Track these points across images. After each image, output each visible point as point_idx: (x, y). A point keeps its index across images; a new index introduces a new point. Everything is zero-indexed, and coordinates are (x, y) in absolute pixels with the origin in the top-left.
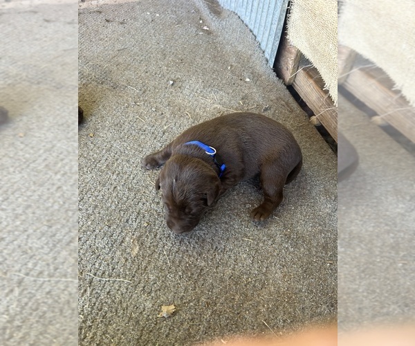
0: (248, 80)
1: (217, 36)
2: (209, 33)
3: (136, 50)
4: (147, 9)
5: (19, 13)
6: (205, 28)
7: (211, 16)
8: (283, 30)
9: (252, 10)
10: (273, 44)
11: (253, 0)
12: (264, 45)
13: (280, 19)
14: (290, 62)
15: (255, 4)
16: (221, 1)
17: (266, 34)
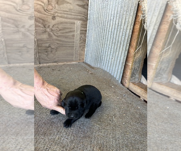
0: (113, 87)
1: (95, 75)
2: (92, 74)
3: (68, 78)
4: (67, 67)
5: (18, 67)
6: (90, 72)
7: (91, 69)
8: (123, 70)
9: (108, 67)
10: (120, 75)
11: (108, 64)
12: (115, 76)
13: (122, 68)
14: (127, 81)
15: (109, 65)
16: (92, 65)
17: (116, 73)
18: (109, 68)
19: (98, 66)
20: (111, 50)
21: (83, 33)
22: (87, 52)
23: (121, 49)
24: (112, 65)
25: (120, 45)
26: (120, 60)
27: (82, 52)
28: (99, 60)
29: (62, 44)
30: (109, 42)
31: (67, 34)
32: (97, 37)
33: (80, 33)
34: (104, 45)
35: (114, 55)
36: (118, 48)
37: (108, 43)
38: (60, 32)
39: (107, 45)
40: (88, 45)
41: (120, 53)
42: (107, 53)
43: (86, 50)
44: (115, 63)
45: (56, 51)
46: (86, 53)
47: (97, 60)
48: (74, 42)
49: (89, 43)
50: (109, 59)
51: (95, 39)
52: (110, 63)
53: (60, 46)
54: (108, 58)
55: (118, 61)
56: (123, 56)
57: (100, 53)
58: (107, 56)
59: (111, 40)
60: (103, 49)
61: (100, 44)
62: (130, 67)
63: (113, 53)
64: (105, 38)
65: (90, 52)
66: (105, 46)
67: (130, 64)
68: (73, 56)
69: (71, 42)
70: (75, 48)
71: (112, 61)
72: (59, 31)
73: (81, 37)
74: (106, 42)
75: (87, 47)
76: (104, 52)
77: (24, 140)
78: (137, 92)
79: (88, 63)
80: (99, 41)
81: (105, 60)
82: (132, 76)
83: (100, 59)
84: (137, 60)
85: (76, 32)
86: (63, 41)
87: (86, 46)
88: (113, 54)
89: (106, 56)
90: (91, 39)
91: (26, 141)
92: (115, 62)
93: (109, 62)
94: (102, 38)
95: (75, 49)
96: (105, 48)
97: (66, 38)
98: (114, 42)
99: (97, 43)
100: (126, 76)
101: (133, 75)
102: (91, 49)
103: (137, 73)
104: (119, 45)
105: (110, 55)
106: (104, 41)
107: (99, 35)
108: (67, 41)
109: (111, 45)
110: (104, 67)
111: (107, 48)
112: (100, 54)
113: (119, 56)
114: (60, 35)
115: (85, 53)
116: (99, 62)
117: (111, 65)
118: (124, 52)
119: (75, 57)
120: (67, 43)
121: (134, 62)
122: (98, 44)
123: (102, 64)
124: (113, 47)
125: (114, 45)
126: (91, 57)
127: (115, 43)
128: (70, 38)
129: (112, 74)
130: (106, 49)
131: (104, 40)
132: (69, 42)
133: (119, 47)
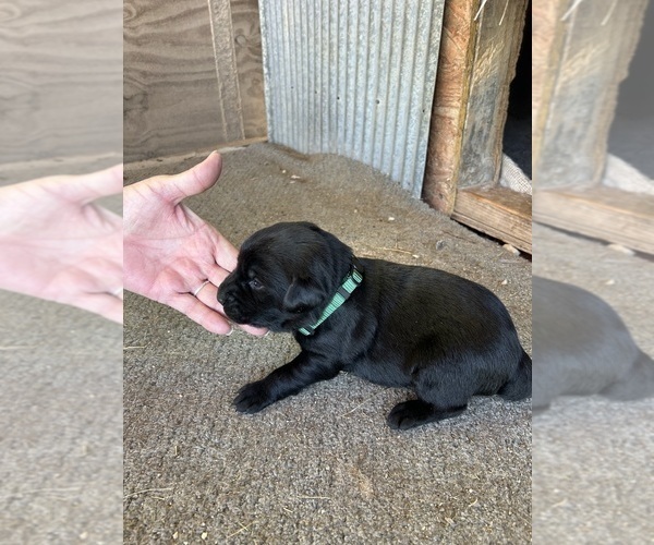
0: (391, 219)
1: (315, 183)
2: (302, 181)
6: (294, 177)
7: (297, 163)
8: (429, 146)
9: (364, 141)
10: (416, 167)
11: (364, 128)
12: (396, 176)
13: (420, 134)
14: (445, 186)
15: (369, 131)
16: (302, 146)
17: (398, 160)
18: (367, 146)
19: (326, 145)
20: (368, 66)
21: (243, 15)
22: (271, 97)
23: (410, 50)
24: (380, 130)
25: (404, 32)
26: (410, 101)
27: (255, 101)
28: (326, 120)
29: (164, 75)
30: (353, 29)
31: (178, 28)
32: (304, 18)
33: (233, 16)
34: (335, 49)
35: (383, 86)
36: (397, 50)
37: (353, 36)
38: (144, 19)
39: (348, 44)
40: (271, 65)
41: (408, 68)
42: (352, 81)
43: (266, 88)
44: (391, 120)
45: (146, 108)
46: (271, 104)
47: (318, 119)
48: (211, 60)
49: (276, 57)
50: (366, 105)
51: (298, 29)
52: (369, 123)
53: (155, 85)
54: (361, 102)
55: (403, 105)
56: (422, 79)
57: (326, 87)
58: (356, 97)
59: (365, 19)
60: (334, 68)
61: (319, 47)
62: (455, 123)
63: (379, 76)
64: (335, 16)
65: (283, 92)
66: (343, 53)
67: (453, 112)
68: (221, 121)
69: (199, 62)
70: (220, 87)
71: (376, 115)
72: (139, 15)
73: (240, 32)
74: (344, 33)
75: (269, 74)
76: (342, 81)
77: (29, 462)
78: (491, 223)
79: (285, 142)
80: (315, 34)
81: (350, 114)
82: (465, 163)
83: (330, 116)
84: (482, 91)
85: (214, 14)
86: (166, 62)
87: (265, 70)
88: (379, 81)
89: (352, 95)
90: (280, 37)
91: (38, 467)
92: (392, 113)
93: (365, 119)
94: (327, 21)
95: (224, 89)
96: (343, 63)
97: (174, 44)
98: (377, 27)
99: (305, 46)
100: (440, 165)
101: (468, 156)
102: (289, 79)
103: (484, 147)
104: (398, 35)
105: (367, 85)
106: (334, 33)
107: (311, 11)
108: (181, 57)
109: (364, 43)
110: (348, 146)
111: (352, 62)
112: (326, 94)
113: (405, 84)
114: (145, 37)
115: (264, 102)
116: (326, 127)
117: (375, 130)
118: (421, 60)
119: (229, 126)
120: (183, 70)
121: (471, 100)
122: (312, 50)
123: (341, 134)
124: (374, 50)
125: (377, 41)
126: (293, 113)
127: (381, 29)
128: (192, 44)
129: (385, 170)
130: (348, 66)
131: (334, 25)
132: (192, 63)
133: (399, 44)
